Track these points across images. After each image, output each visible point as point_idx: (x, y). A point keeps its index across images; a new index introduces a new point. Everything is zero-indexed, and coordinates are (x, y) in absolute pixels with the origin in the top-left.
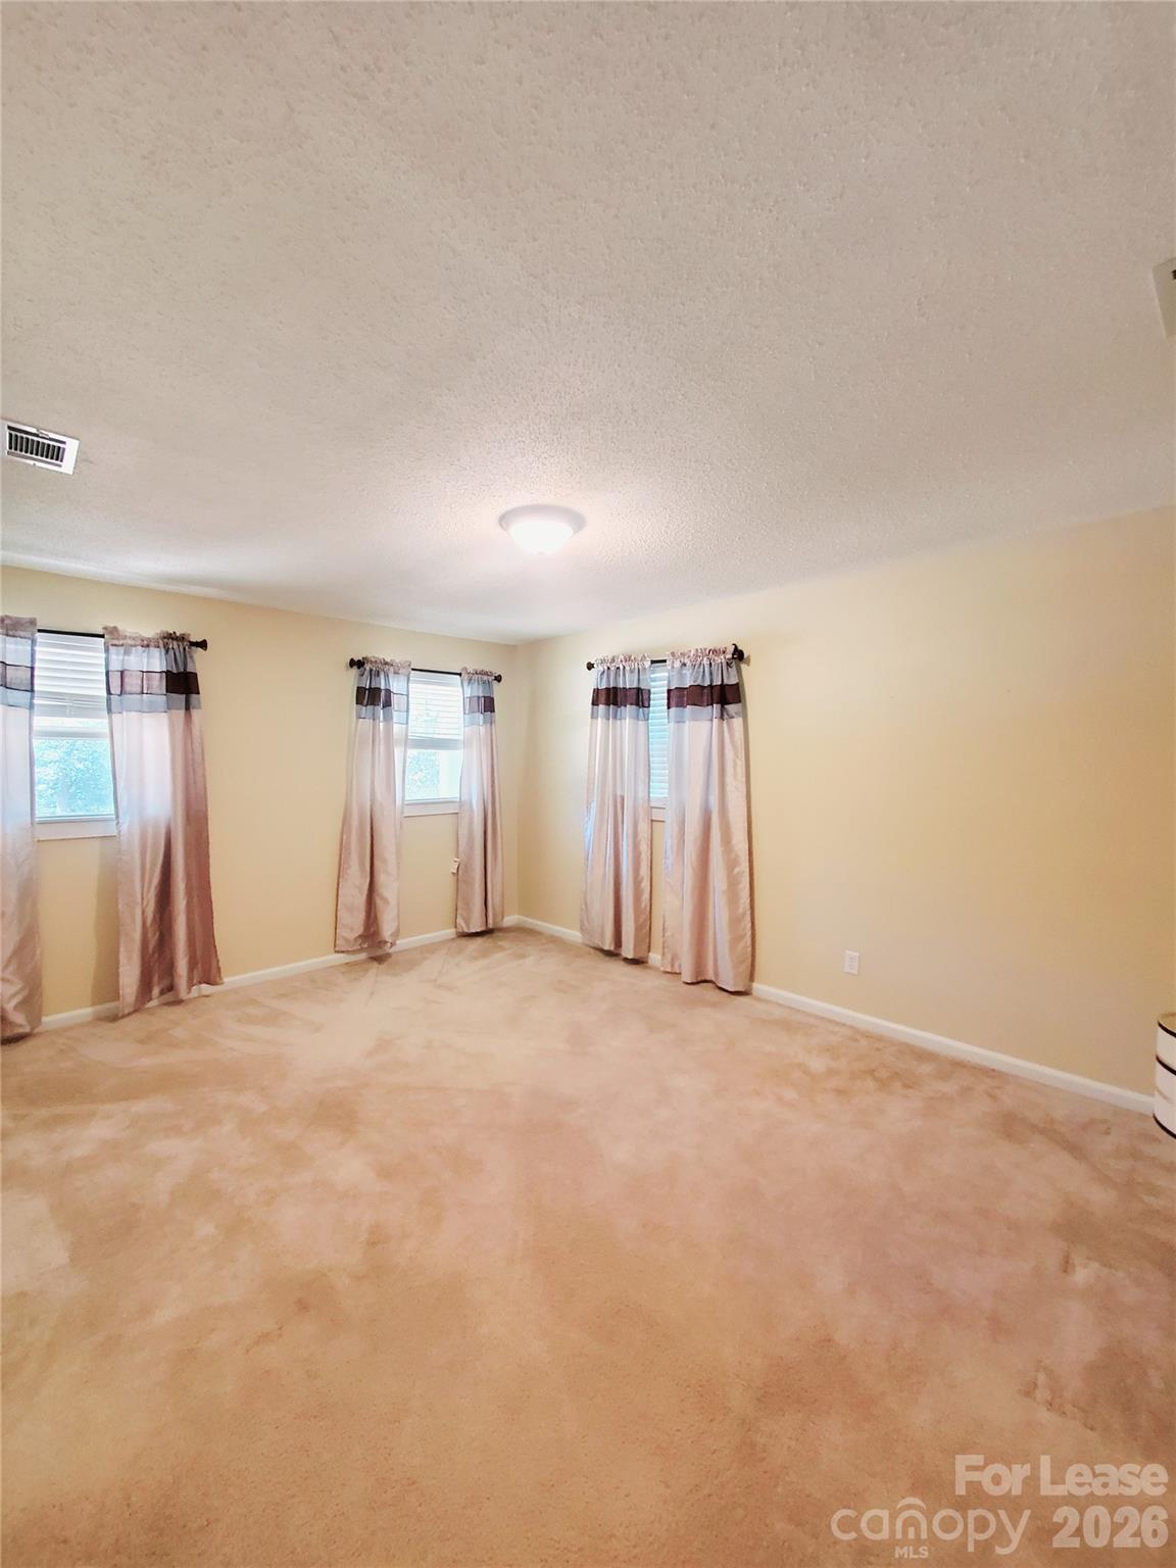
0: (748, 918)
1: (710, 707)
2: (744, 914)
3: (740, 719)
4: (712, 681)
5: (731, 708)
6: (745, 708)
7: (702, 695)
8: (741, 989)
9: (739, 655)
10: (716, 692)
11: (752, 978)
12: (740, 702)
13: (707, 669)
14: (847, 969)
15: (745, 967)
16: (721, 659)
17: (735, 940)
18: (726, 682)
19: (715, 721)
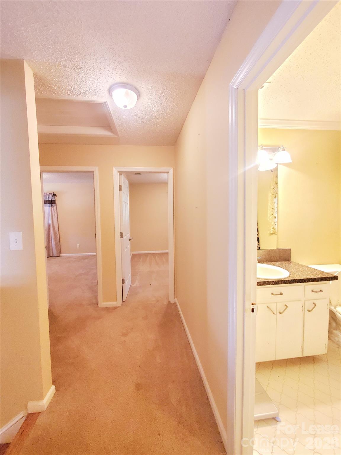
0: (59, 243)
1: (49, 204)
2: (58, 242)
3: (55, 207)
4: (49, 199)
5: (53, 205)
6: (56, 205)
7: (46, 202)
8: (58, 256)
9: (55, 195)
10: (50, 202)
11: (60, 253)
12: (55, 203)
13: (47, 197)
14: (78, 247)
15: (59, 252)
16: (50, 195)
17: (56, 247)
18: (52, 199)
19: (50, 207)
